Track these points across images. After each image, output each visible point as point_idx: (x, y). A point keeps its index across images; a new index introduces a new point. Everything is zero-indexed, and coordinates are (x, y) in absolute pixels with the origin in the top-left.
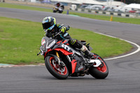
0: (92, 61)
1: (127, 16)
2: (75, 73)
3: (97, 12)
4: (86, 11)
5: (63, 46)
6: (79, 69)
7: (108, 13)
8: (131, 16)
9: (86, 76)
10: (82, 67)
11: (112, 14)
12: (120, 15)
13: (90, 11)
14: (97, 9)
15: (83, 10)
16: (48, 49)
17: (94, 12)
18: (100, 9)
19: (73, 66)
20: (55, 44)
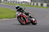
0: (32, 19)
1: (22, 4)
2: (27, 23)
3: (11, 2)
4: (7, 2)
5: (23, 14)
6: (29, 22)
7: (15, 3)
8: (23, 3)
9: (30, 24)
10: (29, 21)
11: (16, 3)
12: (19, 3)
13: (8, 2)
14: (11, 1)
15: (6, 2)
16: (19, 15)
17: (10, 2)
18: (12, 1)
19: (27, 21)
20: (21, 14)
